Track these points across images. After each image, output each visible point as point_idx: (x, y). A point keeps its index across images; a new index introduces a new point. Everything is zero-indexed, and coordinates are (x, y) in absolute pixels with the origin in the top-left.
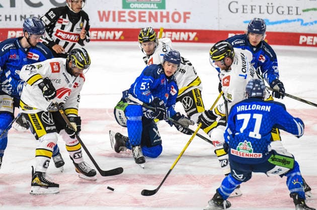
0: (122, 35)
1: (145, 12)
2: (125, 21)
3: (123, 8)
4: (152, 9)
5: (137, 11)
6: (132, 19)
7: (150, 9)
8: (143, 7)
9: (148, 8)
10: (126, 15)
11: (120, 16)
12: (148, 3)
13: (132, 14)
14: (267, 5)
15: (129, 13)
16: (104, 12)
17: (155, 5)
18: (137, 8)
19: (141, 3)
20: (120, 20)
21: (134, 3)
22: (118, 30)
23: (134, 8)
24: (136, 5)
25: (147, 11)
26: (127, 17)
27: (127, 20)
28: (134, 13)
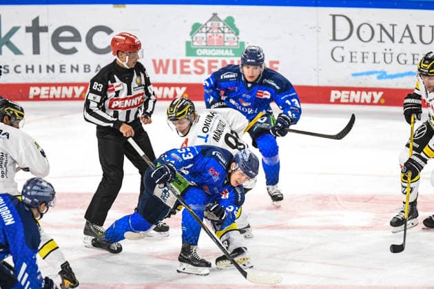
0: (185, 92)
1: (216, 61)
2: (189, 73)
3: (187, 55)
4: (227, 56)
5: (205, 59)
6: (199, 70)
7: (223, 56)
8: (215, 54)
9: (221, 56)
10: (191, 64)
11: (182, 67)
12: (221, 49)
13: (199, 64)
14: (385, 52)
15: (196, 62)
16: (161, 61)
17: (231, 51)
18: (205, 56)
19: (211, 49)
20: (182, 72)
21: (202, 49)
22: (180, 86)
23: (202, 56)
24: (205, 52)
25: (220, 59)
26: (192, 68)
27: (193, 73)
28: (202, 62)
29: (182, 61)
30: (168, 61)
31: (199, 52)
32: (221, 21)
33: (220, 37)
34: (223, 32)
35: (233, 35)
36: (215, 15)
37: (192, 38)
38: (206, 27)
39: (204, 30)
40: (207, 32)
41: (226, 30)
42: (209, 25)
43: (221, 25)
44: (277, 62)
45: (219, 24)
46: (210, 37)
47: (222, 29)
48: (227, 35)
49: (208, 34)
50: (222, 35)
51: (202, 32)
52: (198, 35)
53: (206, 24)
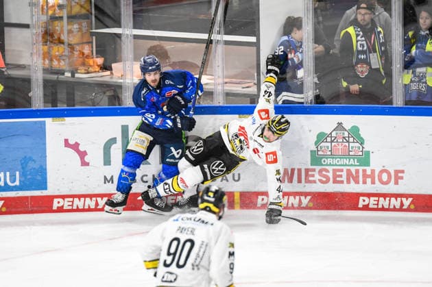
29: (307, 171)
30: (293, 170)
31: (324, 161)
32: (346, 130)
33: (345, 146)
34: (348, 142)
35: (357, 145)
36: (340, 124)
37: (317, 147)
38: (331, 137)
39: (329, 139)
40: (332, 142)
41: (351, 140)
42: (334, 134)
43: (346, 134)
44: (403, 172)
45: (344, 134)
46: (335, 146)
47: (347, 139)
48: (351, 145)
49: (333, 144)
50: (347, 144)
51: (326, 142)
52: (323, 144)
53: (331, 134)
